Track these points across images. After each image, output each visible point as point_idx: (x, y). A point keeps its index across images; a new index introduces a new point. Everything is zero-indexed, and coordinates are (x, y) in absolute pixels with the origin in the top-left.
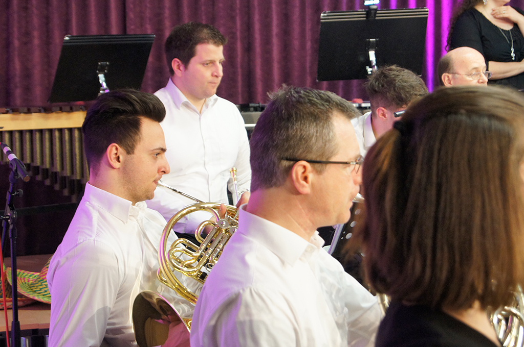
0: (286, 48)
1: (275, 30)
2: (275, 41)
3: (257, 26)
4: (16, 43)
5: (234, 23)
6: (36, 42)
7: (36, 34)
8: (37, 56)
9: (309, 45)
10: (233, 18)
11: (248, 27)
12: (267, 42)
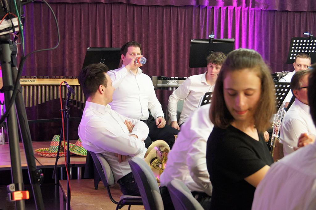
0: (177, 57)
1: (173, 50)
2: (173, 54)
3: (165, 48)
4: (67, 53)
5: (156, 46)
6: (75, 53)
7: (75, 49)
8: (75, 58)
9: (187, 56)
10: (156, 44)
11: (162, 48)
12: (169, 55)
